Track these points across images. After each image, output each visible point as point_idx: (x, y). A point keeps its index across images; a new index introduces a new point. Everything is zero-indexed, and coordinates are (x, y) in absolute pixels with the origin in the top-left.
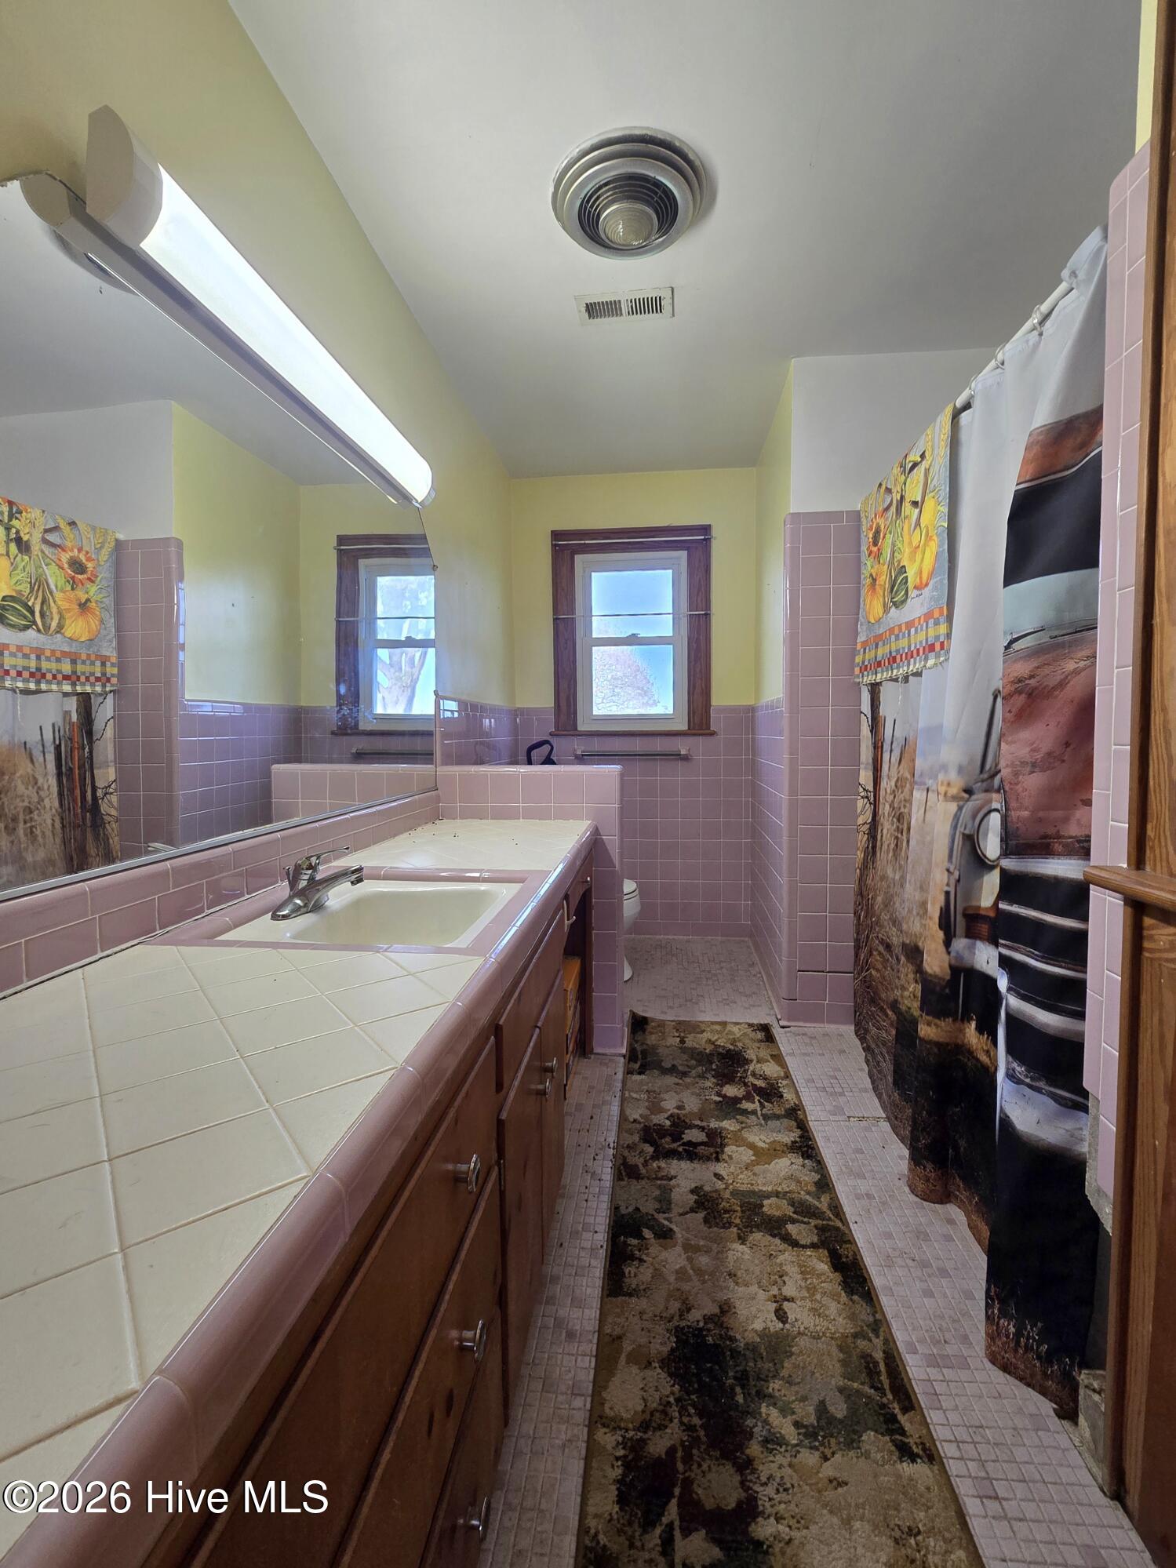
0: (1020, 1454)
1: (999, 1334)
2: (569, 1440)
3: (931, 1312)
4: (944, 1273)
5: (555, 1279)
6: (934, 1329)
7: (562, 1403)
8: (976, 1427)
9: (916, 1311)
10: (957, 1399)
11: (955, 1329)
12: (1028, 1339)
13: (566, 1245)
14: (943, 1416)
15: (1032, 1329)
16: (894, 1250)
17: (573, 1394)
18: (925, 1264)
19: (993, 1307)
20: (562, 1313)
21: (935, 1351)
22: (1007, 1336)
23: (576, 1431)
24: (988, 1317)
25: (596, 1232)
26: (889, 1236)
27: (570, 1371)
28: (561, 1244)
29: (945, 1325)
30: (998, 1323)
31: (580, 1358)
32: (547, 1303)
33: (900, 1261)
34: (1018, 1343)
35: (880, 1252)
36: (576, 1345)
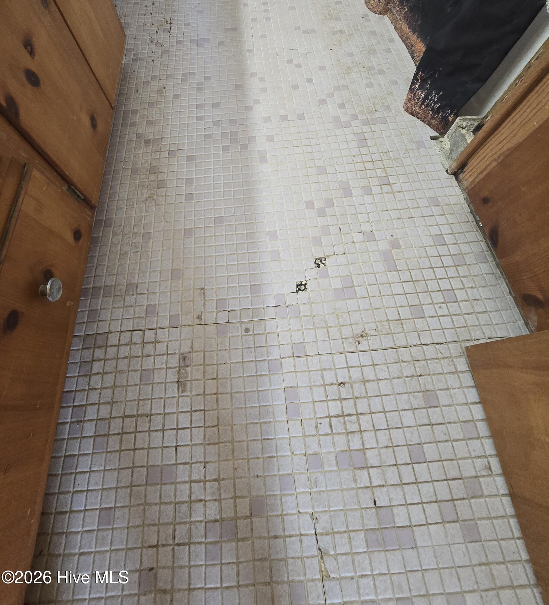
0: (406, 162)
1: (414, 98)
2: (148, 197)
3: (369, 96)
4: (381, 72)
5: (135, 112)
6: (370, 105)
7: (143, 179)
8: (385, 152)
9: (361, 96)
10: (376, 140)
11: (382, 103)
12: (430, 101)
13: (140, 91)
14: (367, 150)
15: (435, 96)
16: (353, 63)
17: (150, 173)
18: (371, 68)
19: (416, 84)
20: (140, 131)
21: (368, 117)
22: (418, 99)
23: (152, 192)
24: (411, 89)
25: (160, 80)
26: (351, 55)
27: (147, 162)
28: (137, 91)
29: (377, 102)
30: (416, 92)
31: (153, 154)
32: (131, 126)
33: (355, 69)
34: (423, 103)
35: (344, 66)
36: (151, 147)
